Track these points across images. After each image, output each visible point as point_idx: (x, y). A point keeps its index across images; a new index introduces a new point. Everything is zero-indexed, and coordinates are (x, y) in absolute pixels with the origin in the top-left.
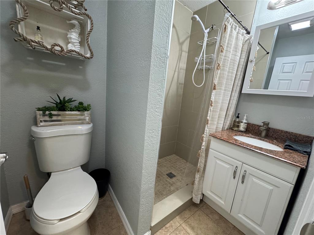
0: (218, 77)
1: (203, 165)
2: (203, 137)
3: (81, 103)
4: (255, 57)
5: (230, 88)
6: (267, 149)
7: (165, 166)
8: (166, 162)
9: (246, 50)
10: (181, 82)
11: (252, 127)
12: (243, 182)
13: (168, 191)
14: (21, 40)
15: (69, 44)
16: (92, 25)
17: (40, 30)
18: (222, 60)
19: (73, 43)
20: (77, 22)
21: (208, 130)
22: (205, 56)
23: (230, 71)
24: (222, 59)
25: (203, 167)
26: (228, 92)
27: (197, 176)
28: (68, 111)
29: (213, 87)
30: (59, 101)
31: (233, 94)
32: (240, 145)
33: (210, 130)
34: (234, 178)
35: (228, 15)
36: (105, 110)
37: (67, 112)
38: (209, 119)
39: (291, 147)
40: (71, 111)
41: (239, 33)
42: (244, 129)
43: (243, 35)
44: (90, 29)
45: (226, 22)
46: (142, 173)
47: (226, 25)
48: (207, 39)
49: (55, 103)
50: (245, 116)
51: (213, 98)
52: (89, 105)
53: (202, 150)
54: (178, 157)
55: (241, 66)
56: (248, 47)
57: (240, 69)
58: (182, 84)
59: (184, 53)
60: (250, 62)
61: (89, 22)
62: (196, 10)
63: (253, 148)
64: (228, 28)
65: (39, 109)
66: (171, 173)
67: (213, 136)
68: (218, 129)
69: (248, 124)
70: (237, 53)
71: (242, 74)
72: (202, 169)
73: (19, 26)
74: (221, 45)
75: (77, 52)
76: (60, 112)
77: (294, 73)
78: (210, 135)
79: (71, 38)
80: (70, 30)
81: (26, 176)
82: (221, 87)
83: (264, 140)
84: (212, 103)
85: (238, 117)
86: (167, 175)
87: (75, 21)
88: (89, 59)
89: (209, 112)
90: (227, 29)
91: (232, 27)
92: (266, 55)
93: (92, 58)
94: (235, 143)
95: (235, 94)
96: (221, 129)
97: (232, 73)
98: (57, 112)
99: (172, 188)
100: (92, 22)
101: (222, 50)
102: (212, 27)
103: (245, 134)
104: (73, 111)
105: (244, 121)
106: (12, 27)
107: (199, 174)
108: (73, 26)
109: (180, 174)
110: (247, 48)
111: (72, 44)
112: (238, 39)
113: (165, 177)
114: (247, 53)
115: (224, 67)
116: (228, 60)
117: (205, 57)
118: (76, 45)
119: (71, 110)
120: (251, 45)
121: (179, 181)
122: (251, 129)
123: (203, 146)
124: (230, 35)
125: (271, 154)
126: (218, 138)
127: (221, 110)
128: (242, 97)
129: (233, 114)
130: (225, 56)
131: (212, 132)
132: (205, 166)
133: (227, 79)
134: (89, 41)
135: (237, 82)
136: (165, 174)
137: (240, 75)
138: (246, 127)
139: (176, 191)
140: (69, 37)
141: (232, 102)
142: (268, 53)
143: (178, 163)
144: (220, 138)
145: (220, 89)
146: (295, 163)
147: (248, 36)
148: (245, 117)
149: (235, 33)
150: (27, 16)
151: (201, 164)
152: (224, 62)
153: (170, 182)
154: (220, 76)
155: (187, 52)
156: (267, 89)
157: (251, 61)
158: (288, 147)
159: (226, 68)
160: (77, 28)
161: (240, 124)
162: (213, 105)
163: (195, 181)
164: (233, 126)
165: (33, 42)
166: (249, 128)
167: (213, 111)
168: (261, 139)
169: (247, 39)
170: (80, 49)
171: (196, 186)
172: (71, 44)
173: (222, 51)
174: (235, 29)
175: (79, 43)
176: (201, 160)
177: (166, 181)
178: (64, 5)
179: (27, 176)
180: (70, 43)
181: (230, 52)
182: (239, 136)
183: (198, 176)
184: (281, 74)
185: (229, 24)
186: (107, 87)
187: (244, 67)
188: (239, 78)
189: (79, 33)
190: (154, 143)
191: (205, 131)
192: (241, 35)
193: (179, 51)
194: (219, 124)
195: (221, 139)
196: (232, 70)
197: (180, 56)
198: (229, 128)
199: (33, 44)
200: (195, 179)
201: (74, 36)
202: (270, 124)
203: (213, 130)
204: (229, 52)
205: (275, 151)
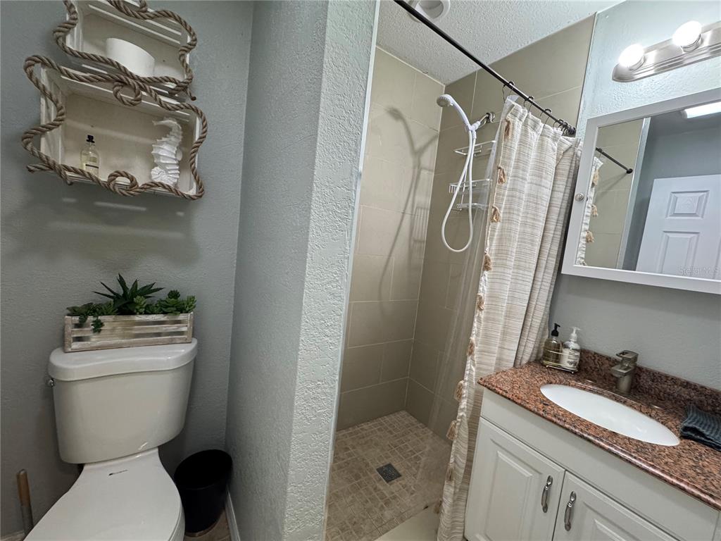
0: (495, 237)
1: (465, 461)
2: (461, 387)
3: (174, 295)
4: (593, 184)
5: (530, 263)
6: (629, 439)
7: (376, 444)
8: (379, 433)
9: (566, 173)
10: (420, 238)
11: (594, 360)
12: (568, 527)
13: (376, 521)
14: (42, 169)
15: (153, 168)
16: (205, 129)
17: (93, 142)
18: (505, 198)
19: (163, 166)
20: (176, 123)
21: (474, 369)
22: (471, 181)
23: (528, 221)
24: (503, 195)
25: (464, 466)
26: (526, 273)
27: (449, 490)
28: (141, 314)
29: (483, 264)
30: (121, 292)
31: (540, 275)
32: (554, 419)
33: (481, 366)
34: (545, 508)
35: (511, 100)
36: (233, 306)
37: (138, 318)
38: (474, 342)
39: (702, 435)
40: (146, 313)
41: (546, 136)
42: (572, 366)
43: (555, 139)
44: (200, 138)
45: (509, 114)
46: (286, 493)
47: (509, 122)
48: (474, 145)
49: (112, 295)
50: (574, 332)
51: (484, 289)
52: (192, 299)
53: (459, 420)
54: (414, 420)
55: (556, 210)
56: (571, 166)
57: (554, 217)
58: (421, 242)
59: (424, 173)
60: (576, 200)
61: (198, 122)
62: (452, 80)
63: (589, 434)
64: (516, 128)
65: (74, 312)
66: (389, 466)
67: (486, 386)
68: (505, 363)
69: (583, 352)
70: (543, 180)
71: (560, 227)
72: (462, 471)
73: (43, 140)
74: (500, 165)
75: (167, 187)
76: (121, 316)
77: (702, 217)
78: (479, 383)
79: (159, 156)
80: (158, 140)
81: (22, 473)
82: (504, 261)
83: (624, 403)
84: (481, 303)
85: (555, 333)
86: (380, 470)
87: (171, 121)
88: (194, 199)
89: (475, 325)
90: (511, 130)
91: (525, 124)
92: (625, 174)
93: (201, 197)
94: (541, 412)
95: (546, 274)
96: (511, 365)
97: (533, 226)
98: (114, 317)
99: (388, 514)
100: (204, 124)
101: (502, 177)
102: (488, 118)
103: (573, 382)
104: (153, 313)
105: (573, 345)
106: (27, 143)
107: (453, 484)
108: (166, 131)
109: (414, 469)
110: (568, 168)
111: (162, 168)
112: (545, 147)
113: (372, 476)
114: (570, 180)
115: (509, 213)
116: (519, 198)
117: (471, 184)
118: (169, 170)
119: (148, 311)
120: (579, 161)
121: (407, 490)
122: (593, 365)
123: (462, 410)
124: (523, 142)
125: (640, 460)
126: (498, 393)
127: (509, 317)
128: (564, 285)
129: (543, 324)
130: (513, 189)
131: (485, 374)
132: (470, 460)
133: (522, 240)
134: (196, 160)
135: (547, 245)
136: (374, 466)
137: (555, 231)
138: (578, 361)
139: (398, 525)
140: (155, 154)
141: (537, 295)
142: (630, 172)
143: (409, 438)
144: (504, 394)
145: (504, 266)
146: (711, 496)
147: (568, 141)
148: (574, 335)
149: (534, 137)
150: (61, 120)
151: (458, 456)
152: (510, 202)
153: (383, 494)
154: (502, 235)
155: (432, 171)
156: (635, 270)
157: (581, 199)
158: (693, 435)
159: (515, 216)
160: (176, 134)
161: (562, 352)
162: (483, 307)
163: (443, 504)
164: (544, 355)
165: (69, 171)
166: (586, 362)
167: (487, 319)
168: (617, 400)
169: (565, 147)
170: (178, 177)
171: (445, 519)
172: (158, 168)
173: (501, 180)
174: (534, 128)
175: (178, 164)
176: (459, 447)
177: (375, 489)
178: (144, 93)
179: (25, 474)
180: (157, 166)
181: (525, 179)
182: (557, 385)
183: (452, 490)
184: (669, 218)
185: (517, 119)
186: (238, 254)
187: (563, 211)
188: (553, 237)
189: (177, 145)
190: (320, 414)
191: (467, 372)
192: (550, 140)
193: (414, 168)
194: (506, 351)
195: (505, 397)
196: (534, 219)
197: (415, 181)
198: (533, 359)
199: (68, 174)
200: (444, 499)
201: (167, 151)
202: (639, 357)
203: (490, 368)
204: (521, 180)
205: (653, 446)
